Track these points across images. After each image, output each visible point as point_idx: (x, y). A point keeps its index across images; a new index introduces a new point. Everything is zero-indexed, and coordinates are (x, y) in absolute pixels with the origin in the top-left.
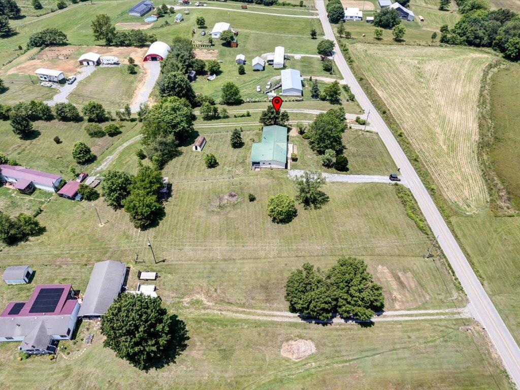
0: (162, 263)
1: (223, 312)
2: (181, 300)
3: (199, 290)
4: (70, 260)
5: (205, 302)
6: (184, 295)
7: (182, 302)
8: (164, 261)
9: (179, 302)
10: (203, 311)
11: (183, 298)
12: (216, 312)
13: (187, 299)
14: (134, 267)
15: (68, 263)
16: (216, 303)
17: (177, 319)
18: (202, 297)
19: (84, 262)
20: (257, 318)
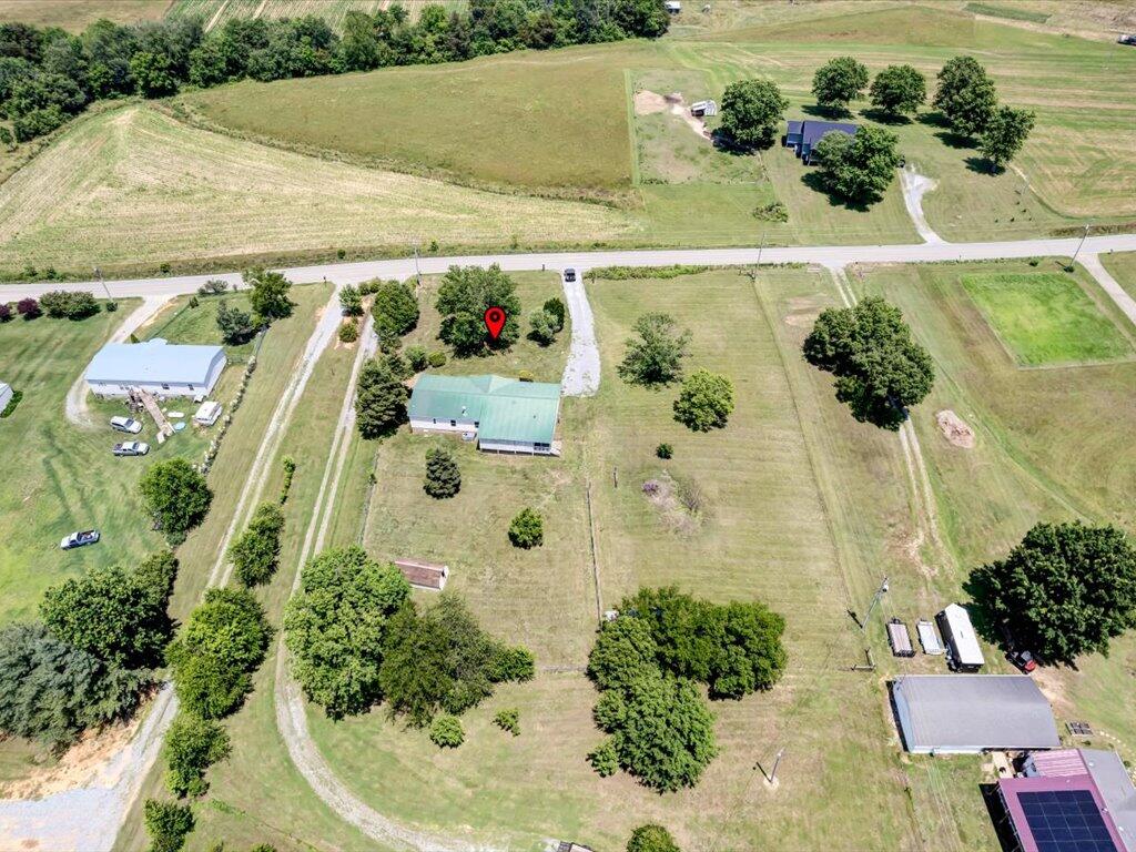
0: (858, 617)
1: (931, 516)
2: (929, 579)
3: (900, 551)
4: (905, 839)
5: (920, 541)
6: (917, 575)
7: (933, 578)
8: (853, 615)
9: (935, 582)
10: (940, 544)
11: (924, 577)
12: (934, 526)
13: (925, 569)
14: (883, 674)
15: (914, 842)
16: (917, 526)
17: (969, 583)
18: (914, 546)
19: (901, 798)
20: (923, 471)
